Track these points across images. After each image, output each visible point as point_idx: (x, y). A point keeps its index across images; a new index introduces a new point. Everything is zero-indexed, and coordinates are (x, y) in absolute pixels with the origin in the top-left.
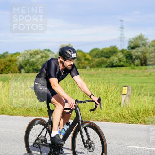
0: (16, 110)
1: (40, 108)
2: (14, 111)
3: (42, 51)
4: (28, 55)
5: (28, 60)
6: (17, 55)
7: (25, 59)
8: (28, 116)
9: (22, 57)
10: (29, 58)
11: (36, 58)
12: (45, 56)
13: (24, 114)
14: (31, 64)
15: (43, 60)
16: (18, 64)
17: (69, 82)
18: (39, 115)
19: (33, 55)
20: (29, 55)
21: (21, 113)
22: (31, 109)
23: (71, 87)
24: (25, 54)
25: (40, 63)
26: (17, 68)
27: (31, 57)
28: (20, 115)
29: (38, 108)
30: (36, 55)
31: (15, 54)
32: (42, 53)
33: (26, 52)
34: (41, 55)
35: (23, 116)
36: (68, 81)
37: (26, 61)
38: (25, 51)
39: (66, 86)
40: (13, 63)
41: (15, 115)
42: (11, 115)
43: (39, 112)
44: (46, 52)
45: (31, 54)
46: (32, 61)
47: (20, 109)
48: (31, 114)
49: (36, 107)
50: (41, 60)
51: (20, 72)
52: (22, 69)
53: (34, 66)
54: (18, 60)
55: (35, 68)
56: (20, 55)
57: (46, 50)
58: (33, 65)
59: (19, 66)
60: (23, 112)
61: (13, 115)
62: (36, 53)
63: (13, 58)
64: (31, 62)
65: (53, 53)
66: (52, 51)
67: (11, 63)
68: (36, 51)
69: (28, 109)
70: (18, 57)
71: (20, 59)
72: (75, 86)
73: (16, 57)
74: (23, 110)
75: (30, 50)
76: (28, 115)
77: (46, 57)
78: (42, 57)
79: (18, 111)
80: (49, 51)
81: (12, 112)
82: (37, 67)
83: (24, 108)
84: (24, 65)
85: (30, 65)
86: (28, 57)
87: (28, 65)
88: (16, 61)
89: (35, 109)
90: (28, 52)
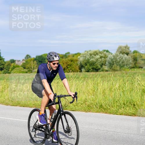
0: (78, 106)
1: (100, 104)
2: (76, 107)
3: (101, 52)
4: (88, 55)
5: (88, 60)
6: (78, 55)
7: (85, 59)
8: (89, 112)
9: (82, 57)
10: (90, 58)
11: (95, 58)
12: (104, 56)
13: (85, 110)
14: (91, 64)
15: (102, 60)
16: (79, 63)
17: (128, 81)
18: (100, 111)
19: (93, 55)
20: (90, 55)
21: (83, 109)
22: (92, 105)
23: (130, 85)
24: (86, 54)
25: (99, 63)
26: (78, 67)
27: (91, 57)
28: (82, 110)
29: (98, 105)
30: (95, 55)
31: (76, 54)
32: (101, 54)
33: (86, 53)
34: (100, 55)
35: (84, 111)
36: (126, 80)
37: (86, 60)
38: (85, 51)
39: (124, 84)
40: (74, 63)
41: (77, 111)
42: (73, 111)
43: (100, 108)
44: (105, 52)
45: (91, 55)
46: (92, 61)
47: (81, 105)
48: (92, 110)
49: (97, 104)
50: (100, 60)
51: (81, 71)
52: (82, 68)
53: (94, 65)
54: (79, 60)
55: (95, 67)
56: (81, 55)
57: (105, 51)
58: (92, 65)
59: (80, 65)
60: (85, 108)
61: (76, 111)
62: (96, 53)
63: (75, 58)
64: (90, 61)
65: (112, 54)
66: (110, 52)
67: (72, 62)
68: (95, 52)
69: (89, 105)
70: (79, 57)
71: (81, 59)
72: (133, 84)
73: (77, 57)
74: (84, 106)
75: (90, 51)
76: (89, 110)
77: (104, 58)
78: (101, 57)
79: (79, 107)
80: (107, 51)
81: (74, 108)
82: (96, 66)
83: (86, 104)
84: (84, 64)
85: (89, 64)
86: (88, 57)
87: (88, 64)
88: (77, 61)
89: (95, 105)
90: (88, 52)
